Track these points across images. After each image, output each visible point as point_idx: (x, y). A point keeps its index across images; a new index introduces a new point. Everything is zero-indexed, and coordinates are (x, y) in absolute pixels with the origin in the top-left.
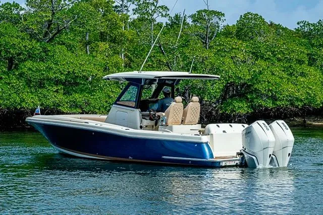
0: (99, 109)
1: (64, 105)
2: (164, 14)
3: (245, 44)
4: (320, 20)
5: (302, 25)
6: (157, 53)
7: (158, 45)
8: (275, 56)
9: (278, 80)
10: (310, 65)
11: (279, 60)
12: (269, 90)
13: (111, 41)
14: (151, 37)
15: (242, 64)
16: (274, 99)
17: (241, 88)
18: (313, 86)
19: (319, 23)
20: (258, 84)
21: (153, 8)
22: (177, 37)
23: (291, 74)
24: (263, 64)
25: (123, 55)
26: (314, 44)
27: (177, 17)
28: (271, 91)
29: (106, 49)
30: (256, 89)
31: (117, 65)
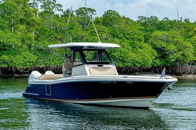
0: (19, 65)
2: (59, 9)
3: (107, 29)
4: (152, 16)
5: (141, 18)
6: (55, 32)
7: (55, 28)
8: (124, 36)
9: (126, 50)
10: (145, 42)
12: (121, 56)
13: (27, 24)
14: (51, 23)
16: (124, 61)
18: (147, 55)
19: (151, 18)
20: (114, 52)
21: (53, 5)
22: (67, 23)
24: (118, 41)
25: (34, 33)
26: (148, 30)
27: (68, 11)
28: (122, 57)
29: (23, 29)
30: (113, 55)
31: (30, 39)
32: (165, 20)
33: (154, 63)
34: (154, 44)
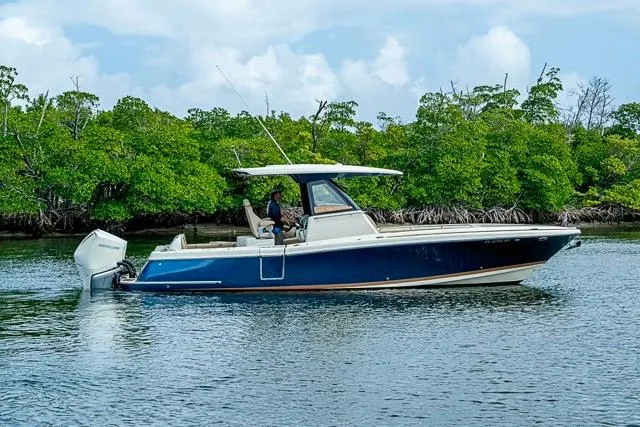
2: (21, 94)
3: (123, 135)
4: (215, 108)
5: (194, 113)
7: (13, 134)
8: (160, 149)
9: (164, 179)
10: (203, 161)
11: (166, 155)
12: (153, 191)
14: (4, 124)
15: (120, 159)
17: (118, 188)
18: (206, 187)
19: (214, 112)
20: (139, 183)
21: (7, 87)
22: (38, 123)
23: (180, 173)
24: (146, 159)
27: (41, 100)
28: (155, 192)
30: (136, 189)
32: (243, 116)
33: (222, 203)
34: (221, 165)
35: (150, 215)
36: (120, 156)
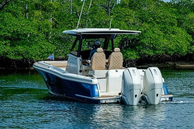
0: (35, 56)
1: (10, 54)
3: (134, 12)
6: (75, 18)
7: (75, 13)
8: (155, 20)
9: (157, 36)
10: (179, 26)
11: (158, 23)
12: (151, 43)
13: (43, 10)
14: (70, 7)
15: (133, 26)
16: (154, 49)
17: (132, 42)
18: (181, 41)
20: (144, 39)
22: (88, 7)
23: (166, 33)
24: (147, 25)
25: (51, 19)
26: (181, 12)
28: (152, 44)
29: (39, 15)
30: (142, 42)
31: (47, 26)
33: (189, 50)
34: (189, 28)
35: (149, 56)
36: (133, 24)
